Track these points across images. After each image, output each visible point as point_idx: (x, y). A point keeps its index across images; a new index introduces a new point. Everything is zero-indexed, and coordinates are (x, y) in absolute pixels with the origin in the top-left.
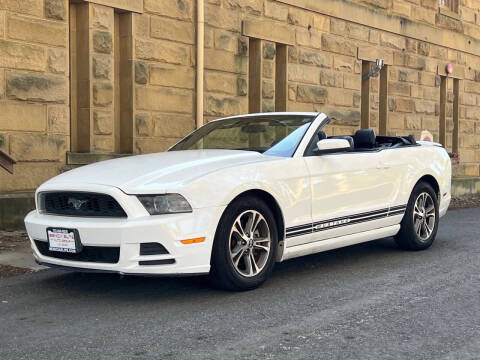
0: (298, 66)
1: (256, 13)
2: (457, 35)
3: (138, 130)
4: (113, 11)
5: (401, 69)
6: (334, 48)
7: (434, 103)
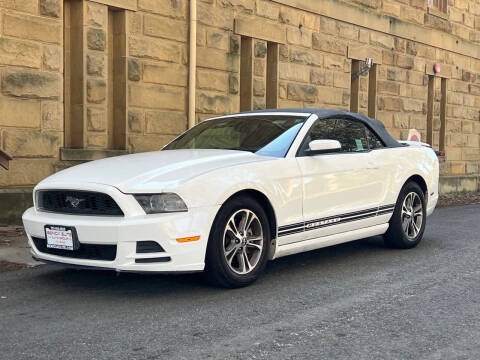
0: (289, 65)
1: (248, 12)
2: (444, 34)
3: (130, 126)
4: (106, 8)
5: (391, 68)
6: (325, 46)
7: (421, 102)
